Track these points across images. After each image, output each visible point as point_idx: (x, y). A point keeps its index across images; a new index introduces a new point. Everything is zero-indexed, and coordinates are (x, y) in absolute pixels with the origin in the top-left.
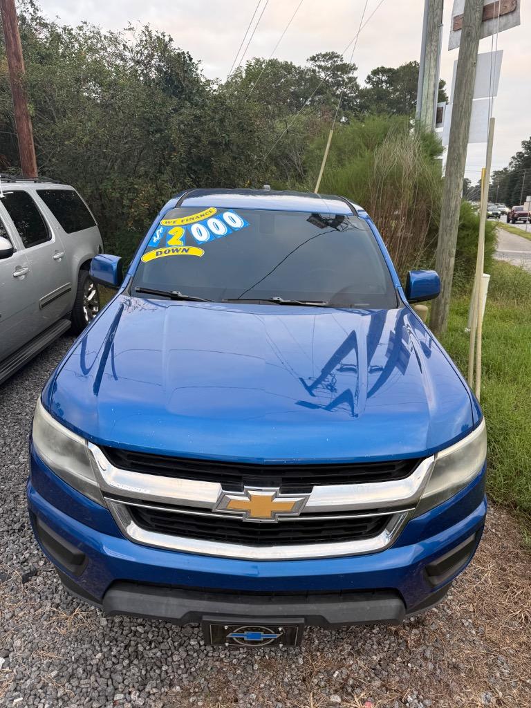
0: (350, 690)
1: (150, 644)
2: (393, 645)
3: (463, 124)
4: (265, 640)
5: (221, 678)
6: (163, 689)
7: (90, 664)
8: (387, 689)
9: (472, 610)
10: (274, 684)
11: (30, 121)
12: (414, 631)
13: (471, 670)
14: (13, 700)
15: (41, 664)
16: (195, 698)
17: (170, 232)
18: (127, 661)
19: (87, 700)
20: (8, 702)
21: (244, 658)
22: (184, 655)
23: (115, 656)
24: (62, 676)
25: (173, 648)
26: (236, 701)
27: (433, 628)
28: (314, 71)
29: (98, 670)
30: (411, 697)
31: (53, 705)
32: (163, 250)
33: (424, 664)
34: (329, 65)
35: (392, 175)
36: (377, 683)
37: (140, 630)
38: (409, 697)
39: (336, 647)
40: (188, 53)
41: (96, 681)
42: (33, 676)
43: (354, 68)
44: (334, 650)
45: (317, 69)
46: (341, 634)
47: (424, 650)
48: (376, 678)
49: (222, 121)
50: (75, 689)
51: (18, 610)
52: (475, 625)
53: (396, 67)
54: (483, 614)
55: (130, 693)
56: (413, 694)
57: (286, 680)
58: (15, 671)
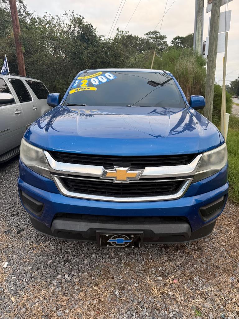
0: (166, 275)
1: (74, 257)
2: (187, 257)
3: (214, 44)
4: (126, 243)
5: (106, 270)
6: (79, 274)
7: (47, 264)
8: (184, 275)
9: (224, 245)
10: (131, 272)
11: (23, 54)
12: (197, 252)
13: (224, 268)
14: (12, 278)
15: (25, 264)
16: (94, 277)
17: (82, 82)
18: (63, 263)
19: (45, 278)
20: (9, 279)
21: (117, 262)
22: (90, 260)
23: (58, 261)
24: (34, 269)
25: (84, 258)
26: (113, 278)
27: (206, 251)
28: (148, 39)
29: (50, 266)
30: (196, 278)
31: (29, 280)
32: (79, 89)
33: (202, 265)
34: (154, 37)
35: (183, 73)
36: (180, 272)
37: (69, 251)
38: (195, 278)
39: (160, 258)
40: (91, 24)
41: (49, 271)
42: (21, 269)
43: (166, 37)
44: (159, 259)
45: (149, 38)
46: (162, 253)
47: (202, 260)
48: (179, 270)
49: (106, 53)
50: (39, 274)
51: (15, 244)
52: (226, 251)
53: (184, 36)
54: (230, 246)
55: (64, 275)
56: (197, 277)
57: (137, 270)
58: (13, 267)
